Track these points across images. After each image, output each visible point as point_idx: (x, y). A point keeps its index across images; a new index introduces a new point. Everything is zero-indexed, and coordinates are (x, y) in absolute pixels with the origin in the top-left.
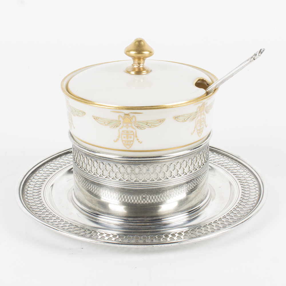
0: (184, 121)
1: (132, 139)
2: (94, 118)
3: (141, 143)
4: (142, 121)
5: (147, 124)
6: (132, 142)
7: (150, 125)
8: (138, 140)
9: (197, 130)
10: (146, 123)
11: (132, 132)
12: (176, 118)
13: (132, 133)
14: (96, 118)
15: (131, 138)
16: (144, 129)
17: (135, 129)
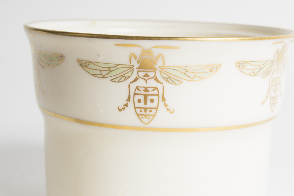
0: (253, 74)
1: (154, 105)
2: (81, 65)
3: (171, 113)
4: (177, 67)
5: (187, 73)
6: (154, 111)
7: (191, 75)
8: (166, 105)
9: (271, 98)
10: (184, 71)
11: (156, 88)
12: (241, 66)
13: (155, 92)
14: (83, 65)
15: (152, 101)
16: (179, 82)
17: (162, 84)
